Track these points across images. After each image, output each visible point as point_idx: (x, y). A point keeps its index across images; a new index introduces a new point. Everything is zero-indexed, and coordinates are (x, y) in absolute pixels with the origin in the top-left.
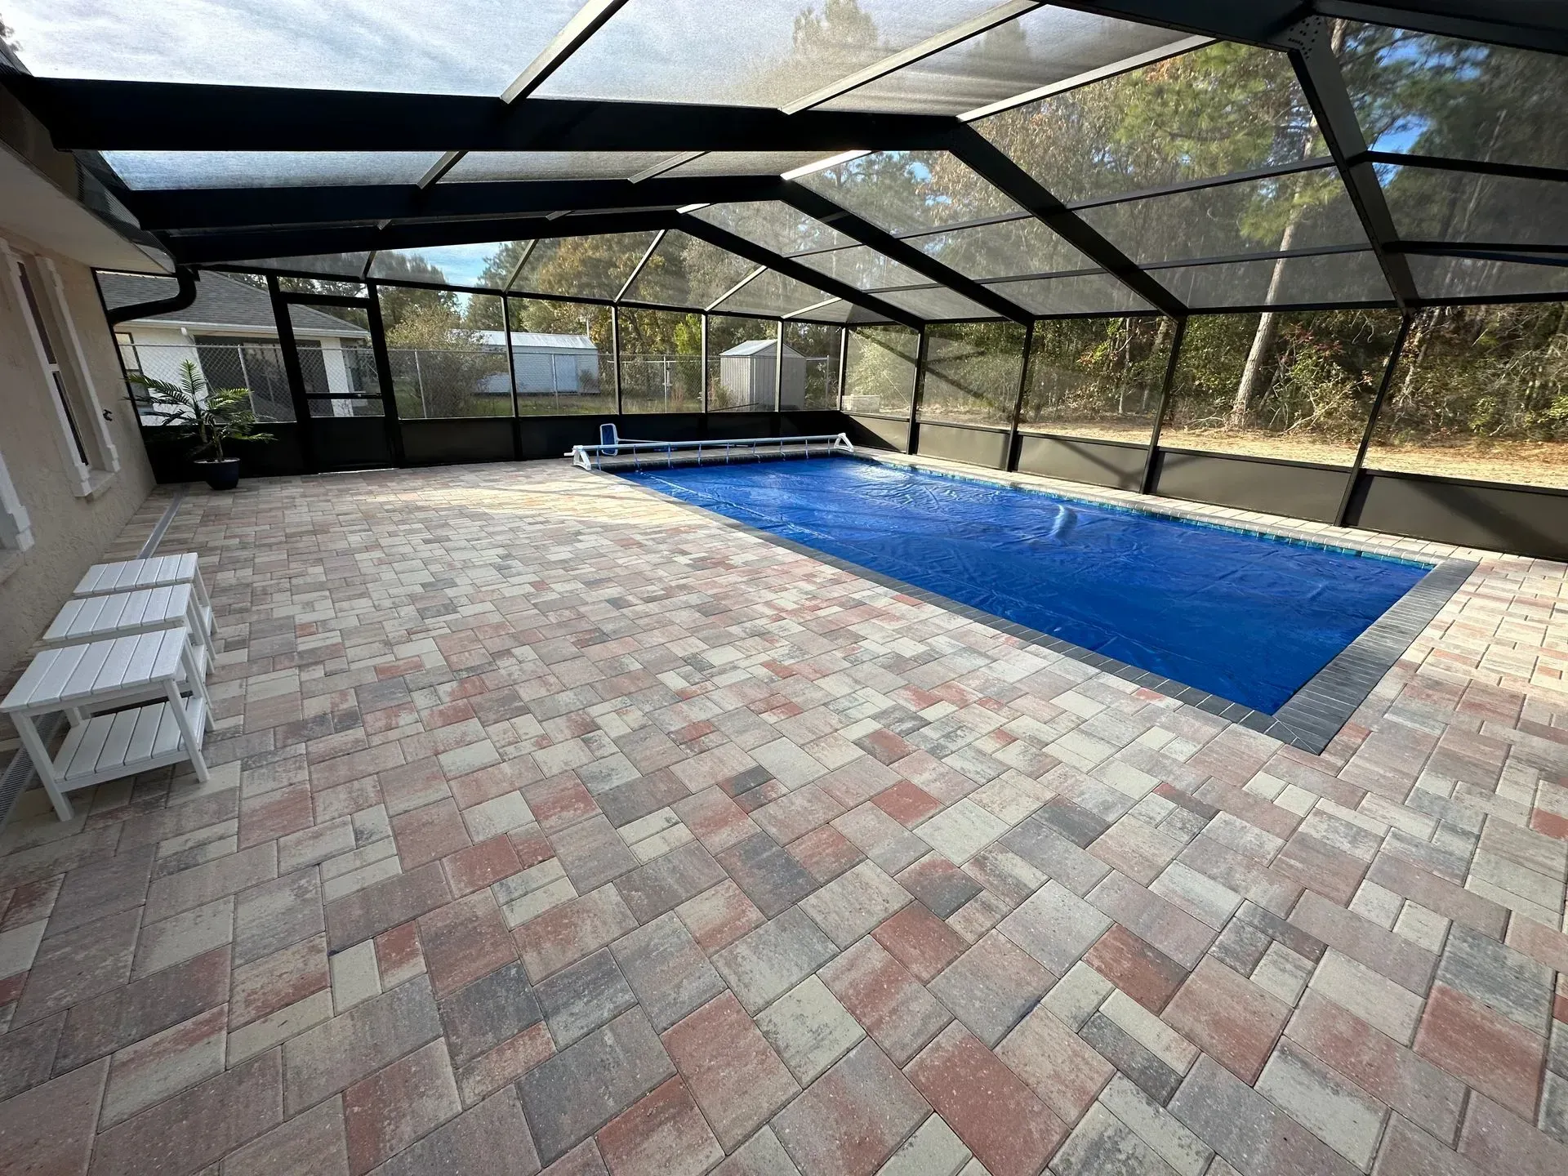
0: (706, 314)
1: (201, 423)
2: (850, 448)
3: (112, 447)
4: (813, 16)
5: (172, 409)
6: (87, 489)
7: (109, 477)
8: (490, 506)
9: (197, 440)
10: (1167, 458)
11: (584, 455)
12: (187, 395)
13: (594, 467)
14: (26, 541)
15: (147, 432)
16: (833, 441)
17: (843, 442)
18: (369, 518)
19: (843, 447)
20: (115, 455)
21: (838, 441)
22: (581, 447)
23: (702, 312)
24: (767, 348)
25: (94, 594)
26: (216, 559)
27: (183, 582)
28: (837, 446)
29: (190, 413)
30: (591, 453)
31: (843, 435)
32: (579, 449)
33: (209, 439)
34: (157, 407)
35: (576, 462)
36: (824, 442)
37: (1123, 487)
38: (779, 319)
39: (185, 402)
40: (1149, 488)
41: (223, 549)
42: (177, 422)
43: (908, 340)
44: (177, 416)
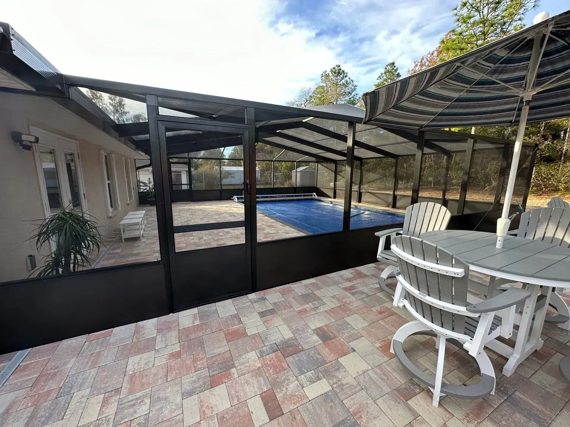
0: (273, 161)
1: (150, 191)
2: (316, 197)
3: (133, 195)
4: (327, 73)
5: (145, 188)
6: (128, 202)
7: (132, 201)
8: (208, 209)
9: (148, 195)
10: (398, 197)
11: (236, 199)
12: (148, 185)
13: (238, 202)
14: (120, 208)
15: (139, 193)
16: (312, 195)
17: (315, 195)
18: (180, 211)
19: (315, 197)
20: (133, 197)
21: (313, 195)
22: (236, 196)
23: (272, 161)
24: (305, 169)
25: (126, 219)
26: (148, 217)
27: (141, 218)
28: (313, 197)
29: (148, 188)
30: (238, 198)
31: (315, 193)
32: (235, 197)
33: (151, 194)
34: (141, 187)
35: (234, 200)
36: (308, 195)
37: (388, 206)
38: (295, 161)
39: (148, 186)
40: (394, 206)
41: (150, 215)
42: (145, 191)
43: (333, 166)
44: (146, 189)
